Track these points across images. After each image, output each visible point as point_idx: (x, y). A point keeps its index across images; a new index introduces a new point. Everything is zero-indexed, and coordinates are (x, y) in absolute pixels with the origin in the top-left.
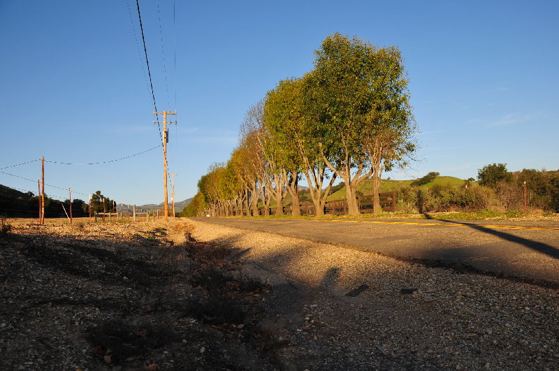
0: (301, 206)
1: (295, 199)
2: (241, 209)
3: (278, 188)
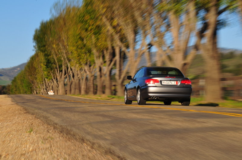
1: (211, 66)
3: (176, 44)
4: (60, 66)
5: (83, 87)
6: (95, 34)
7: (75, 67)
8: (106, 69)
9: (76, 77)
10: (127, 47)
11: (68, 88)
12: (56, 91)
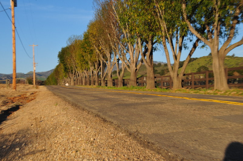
0: (155, 77)
1: (149, 71)
2: (96, 79)
3: (132, 59)
4: (72, 71)
5: (84, 81)
6: (90, 54)
7: (79, 71)
8: (95, 72)
9: (80, 76)
10: (107, 61)
11: (76, 82)
12: (70, 84)
